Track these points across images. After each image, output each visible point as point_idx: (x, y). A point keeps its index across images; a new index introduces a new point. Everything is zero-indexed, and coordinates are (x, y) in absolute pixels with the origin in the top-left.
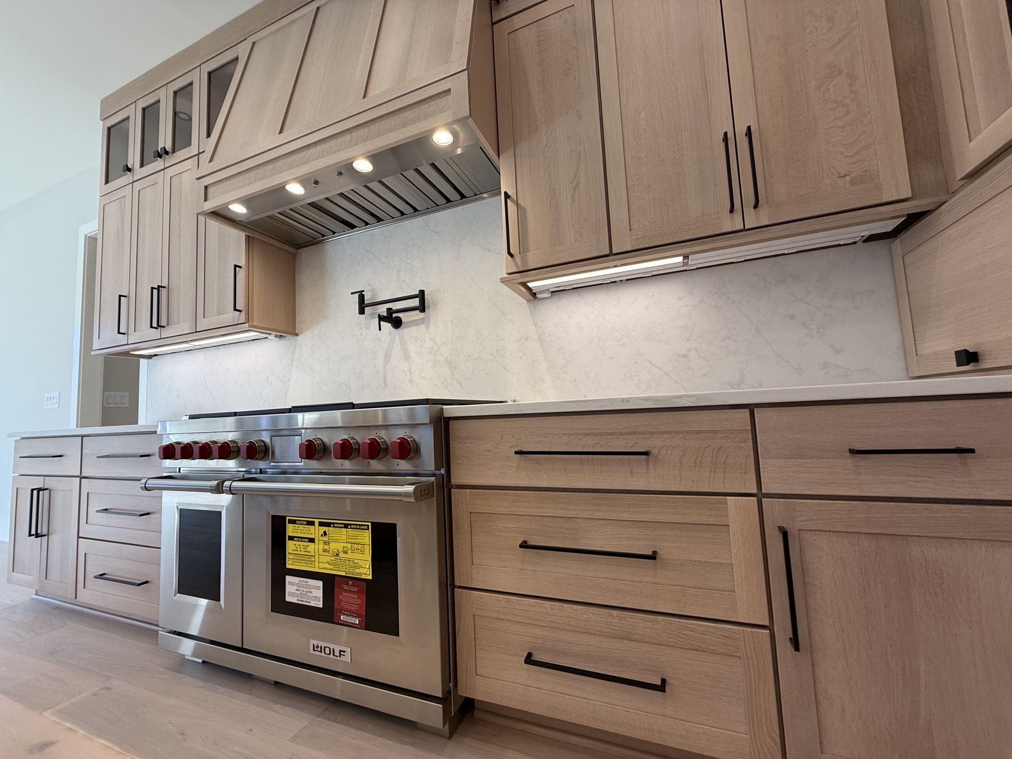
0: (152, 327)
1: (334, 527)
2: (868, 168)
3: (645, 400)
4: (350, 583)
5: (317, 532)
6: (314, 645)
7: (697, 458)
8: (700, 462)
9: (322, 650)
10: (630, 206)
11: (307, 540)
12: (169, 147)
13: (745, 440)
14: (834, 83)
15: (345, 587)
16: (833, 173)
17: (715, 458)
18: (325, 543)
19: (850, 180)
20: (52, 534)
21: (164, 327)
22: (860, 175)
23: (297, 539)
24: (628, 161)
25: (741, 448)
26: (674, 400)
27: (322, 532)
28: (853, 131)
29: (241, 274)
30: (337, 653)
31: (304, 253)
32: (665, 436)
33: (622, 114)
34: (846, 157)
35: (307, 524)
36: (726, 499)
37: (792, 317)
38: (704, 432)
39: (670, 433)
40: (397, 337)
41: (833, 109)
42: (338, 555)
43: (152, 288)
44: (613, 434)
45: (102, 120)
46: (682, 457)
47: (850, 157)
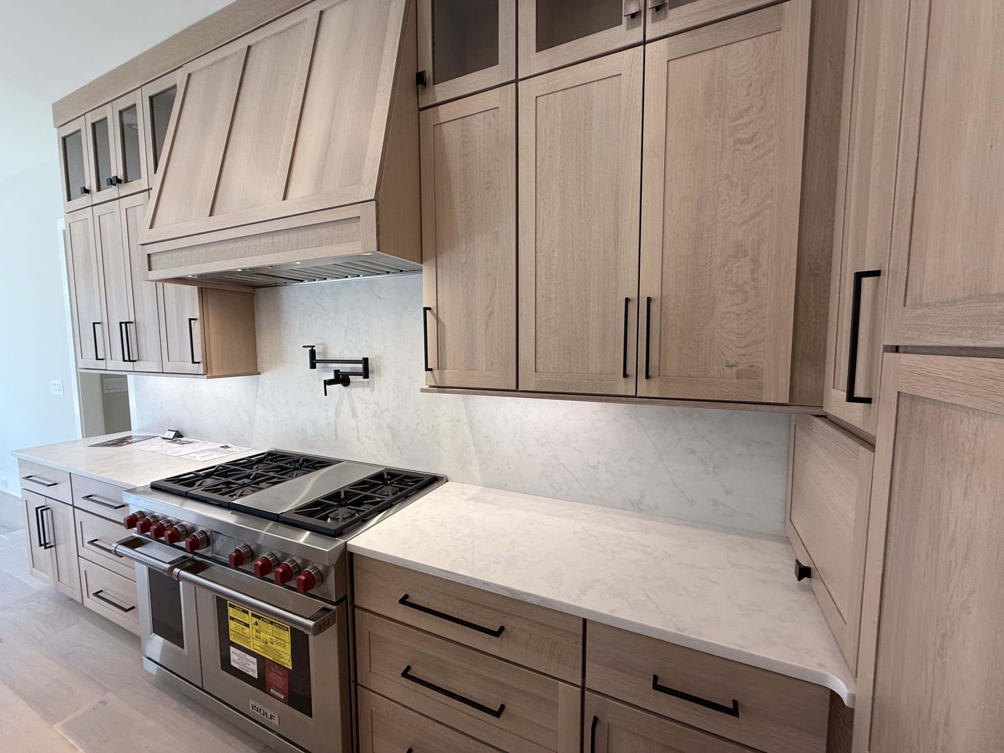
0: (124, 360)
1: (263, 620)
2: (754, 364)
3: (502, 588)
4: (277, 667)
5: (250, 621)
6: (252, 705)
7: (539, 644)
8: (541, 648)
9: (259, 710)
10: (537, 346)
11: (244, 624)
12: (121, 176)
13: (577, 642)
14: (737, 265)
15: (273, 669)
16: (723, 361)
17: (552, 649)
18: (257, 631)
19: (737, 371)
20: (59, 544)
21: (135, 361)
22: (747, 369)
23: (236, 621)
24: (539, 299)
25: (573, 647)
26: (523, 596)
27: (254, 622)
28: (747, 322)
29: (196, 326)
30: (269, 716)
31: (261, 293)
32: (517, 619)
33: (537, 247)
34: (737, 347)
35: (242, 612)
36: (558, 683)
37: (693, 452)
38: (547, 626)
39: (521, 618)
40: (346, 394)
41: (732, 293)
42: (266, 643)
43: (121, 323)
44: (478, 604)
45: (57, 128)
46: (528, 641)
47: (741, 348)
